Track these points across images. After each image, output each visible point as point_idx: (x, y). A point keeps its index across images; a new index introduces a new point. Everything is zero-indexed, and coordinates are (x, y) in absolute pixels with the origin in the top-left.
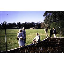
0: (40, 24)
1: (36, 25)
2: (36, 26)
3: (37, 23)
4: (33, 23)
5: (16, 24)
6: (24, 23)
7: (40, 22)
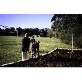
0: (46, 30)
1: (41, 32)
2: (41, 34)
3: (43, 30)
4: (37, 29)
5: (16, 29)
6: (25, 29)
7: (46, 28)
